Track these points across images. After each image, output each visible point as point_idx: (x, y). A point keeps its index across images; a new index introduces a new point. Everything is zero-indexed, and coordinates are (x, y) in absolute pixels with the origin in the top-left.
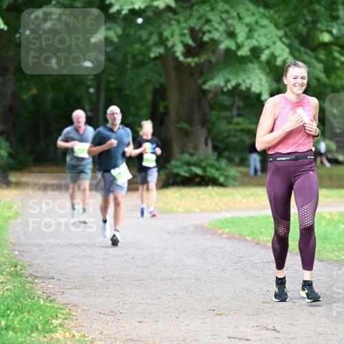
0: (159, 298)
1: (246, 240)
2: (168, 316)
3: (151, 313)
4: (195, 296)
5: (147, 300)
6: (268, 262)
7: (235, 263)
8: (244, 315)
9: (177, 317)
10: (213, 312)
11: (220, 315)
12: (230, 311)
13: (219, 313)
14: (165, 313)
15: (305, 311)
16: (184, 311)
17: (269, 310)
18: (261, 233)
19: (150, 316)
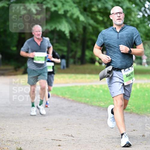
0: (22, 122)
1: (59, 97)
2: (25, 130)
3: (18, 129)
4: (37, 121)
5: (16, 124)
6: (69, 107)
7: (55, 107)
8: (59, 130)
9: (29, 131)
10: (45, 129)
11: (48, 130)
12: (52, 128)
13: (48, 129)
14: (24, 129)
15: (85, 128)
16: (32, 128)
17: (69, 128)
18: (66, 94)
19: (17, 130)
